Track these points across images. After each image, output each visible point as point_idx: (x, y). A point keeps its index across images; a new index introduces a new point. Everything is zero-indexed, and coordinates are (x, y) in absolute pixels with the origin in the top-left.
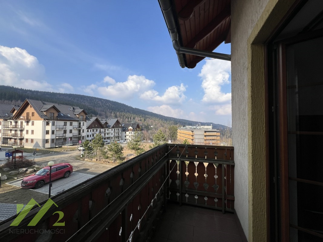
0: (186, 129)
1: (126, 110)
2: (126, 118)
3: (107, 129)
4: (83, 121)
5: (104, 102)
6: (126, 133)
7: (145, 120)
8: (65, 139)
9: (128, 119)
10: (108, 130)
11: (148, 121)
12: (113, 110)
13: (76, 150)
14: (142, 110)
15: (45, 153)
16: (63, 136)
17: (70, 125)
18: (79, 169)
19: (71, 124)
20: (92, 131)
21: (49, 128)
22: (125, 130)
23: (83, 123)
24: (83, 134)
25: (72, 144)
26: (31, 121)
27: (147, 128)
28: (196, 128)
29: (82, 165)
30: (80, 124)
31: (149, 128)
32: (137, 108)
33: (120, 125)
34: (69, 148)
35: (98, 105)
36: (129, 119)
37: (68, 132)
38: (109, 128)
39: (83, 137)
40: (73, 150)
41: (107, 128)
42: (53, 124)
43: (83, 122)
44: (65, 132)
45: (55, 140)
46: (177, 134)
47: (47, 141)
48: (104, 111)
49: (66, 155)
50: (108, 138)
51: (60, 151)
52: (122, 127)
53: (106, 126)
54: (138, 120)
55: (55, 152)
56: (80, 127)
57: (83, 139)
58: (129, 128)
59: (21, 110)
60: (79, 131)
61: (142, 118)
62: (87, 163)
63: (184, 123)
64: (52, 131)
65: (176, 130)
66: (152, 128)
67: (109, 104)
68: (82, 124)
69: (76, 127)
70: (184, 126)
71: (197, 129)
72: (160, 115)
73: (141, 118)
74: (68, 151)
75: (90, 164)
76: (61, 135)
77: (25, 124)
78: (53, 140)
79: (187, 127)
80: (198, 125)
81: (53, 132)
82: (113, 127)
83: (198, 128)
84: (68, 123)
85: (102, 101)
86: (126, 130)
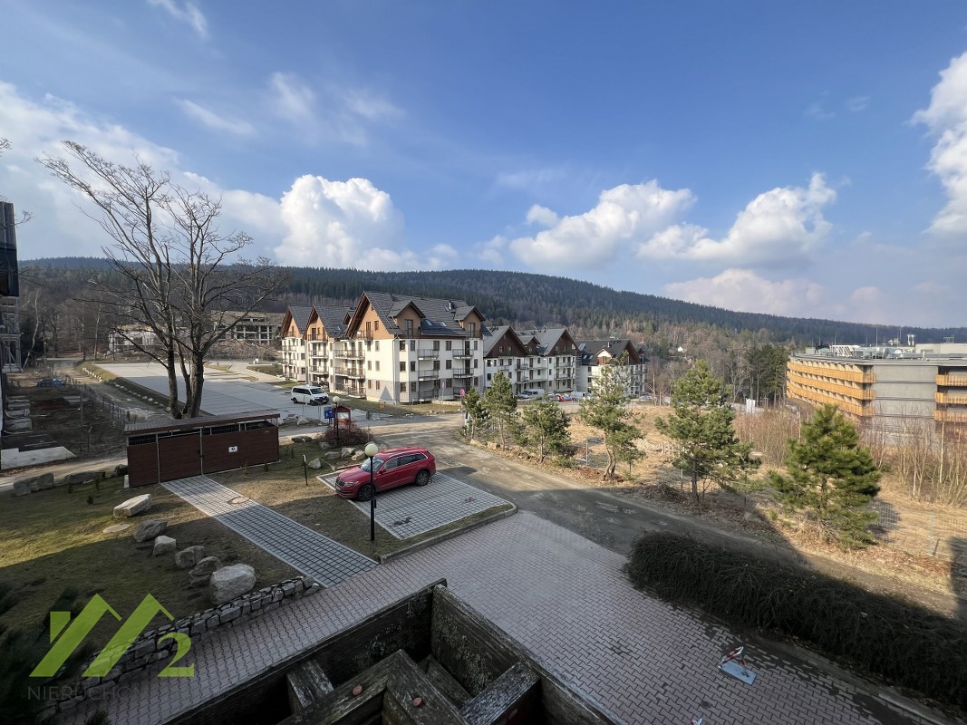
0: (832, 359)
1: (593, 301)
2: (595, 323)
3: (536, 359)
4: (474, 337)
5: (532, 282)
6: (590, 370)
7: (655, 329)
8: (437, 383)
9: (600, 327)
10: (539, 362)
11: (665, 332)
12: (556, 302)
13: (458, 412)
14: (646, 297)
15: (397, 414)
16: (434, 377)
17: (447, 349)
18: (453, 466)
19: (449, 348)
20: (498, 364)
21: (405, 356)
22: (586, 360)
23: (476, 343)
24: (477, 373)
25: (452, 397)
26: (374, 341)
27: (664, 354)
28: (887, 352)
29: (462, 455)
30: (467, 345)
31: (668, 354)
32: (628, 290)
33: (573, 347)
34: (446, 406)
35: (517, 292)
36: (604, 327)
37: (443, 365)
38: (543, 356)
39: (476, 379)
40: (452, 413)
41: (537, 354)
42: (412, 348)
43: (475, 339)
44: (437, 366)
45: (417, 384)
46: (784, 378)
47: (401, 387)
48: (534, 308)
49: (435, 425)
50: (540, 384)
51: (425, 413)
52: (579, 352)
53: (534, 349)
54: (633, 331)
55: (415, 414)
56: (467, 353)
57: (476, 383)
58: (600, 356)
59: (357, 317)
60: (467, 363)
61: (645, 324)
62: (475, 451)
63: (820, 334)
64: (412, 363)
65: (783, 361)
66: (681, 353)
67: (546, 286)
68: (472, 346)
69: (461, 353)
70: (818, 347)
71: (894, 357)
72: (712, 310)
73: (641, 321)
74: (442, 413)
75: (481, 455)
76: (429, 374)
77: (365, 347)
78: (413, 384)
79: (837, 348)
80: (897, 341)
81: (413, 367)
82: (553, 353)
83: (898, 352)
84: (443, 343)
85: (528, 279)
86: (590, 361)
